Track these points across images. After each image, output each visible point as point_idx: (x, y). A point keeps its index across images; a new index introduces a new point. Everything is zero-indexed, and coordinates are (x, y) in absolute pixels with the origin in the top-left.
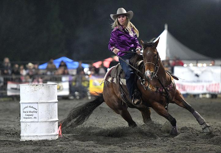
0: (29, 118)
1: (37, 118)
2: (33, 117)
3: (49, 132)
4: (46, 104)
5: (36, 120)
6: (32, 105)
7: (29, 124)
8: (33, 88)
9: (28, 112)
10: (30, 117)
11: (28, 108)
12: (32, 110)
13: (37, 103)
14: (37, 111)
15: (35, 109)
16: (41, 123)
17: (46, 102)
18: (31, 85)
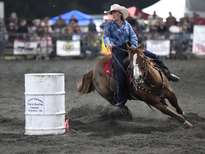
0: (34, 111)
1: (43, 111)
2: (38, 110)
3: (55, 126)
4: (53, 96)
7: (34, 117)
8: (38, 79)
9: (33, 105)
10: (35, 109)
11: (34, 100)
12: (38, 102)
13: (43, 95)
14: (43, 103)
15: (41, 101)
16: (47, 116)
17: (52, 94)
18: (37, 76)
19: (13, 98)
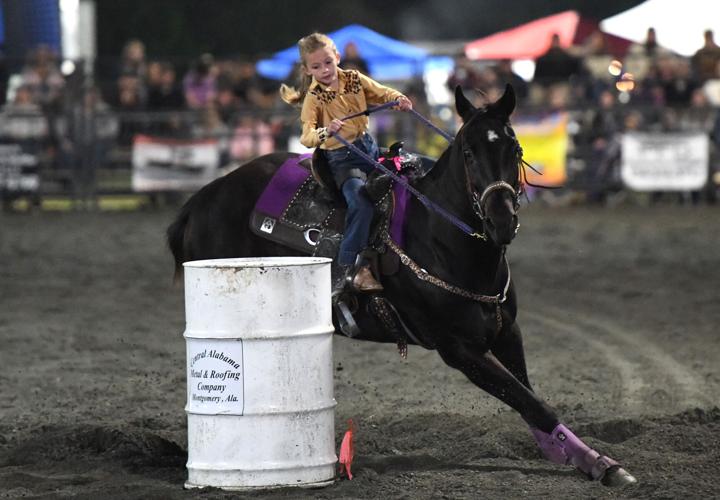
0: (209, 398)
1: (240, 398)
2: (224, 396)
3: (287, 457)
4: (276, 343)
5: (235, 408)
6: (220, 348)
7: (209, 421)
8: (222, 279)
9: (206, 376)
10: (213, 394)
11: (208, 359)
12: (222, 367)
13: (239, 340)
14: (239, 370)
15: (231, 362)
16: (255, 418)
17: (273, 336)
18: (217, 267)
19: (136, 352)
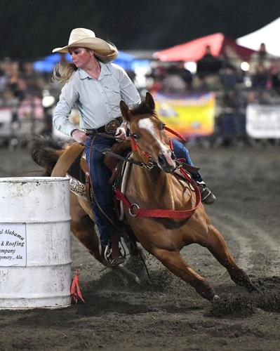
0: (5, 257)
1: (24, 257)
2: (14, 256)
3: (50, 290)
4: (44, 225)
5: (21, 263)
6: (12, 228)
7: (5, 270)
8: (14, 189)
9: (2, 244)
10: (7, 255)
11: (4, 235)
12: (13, 239)
13: (25, 223)
14: (24, 241)
15: (19, 236)
16: (33, 268)
17: (44, 221)
18: (10, 182)
